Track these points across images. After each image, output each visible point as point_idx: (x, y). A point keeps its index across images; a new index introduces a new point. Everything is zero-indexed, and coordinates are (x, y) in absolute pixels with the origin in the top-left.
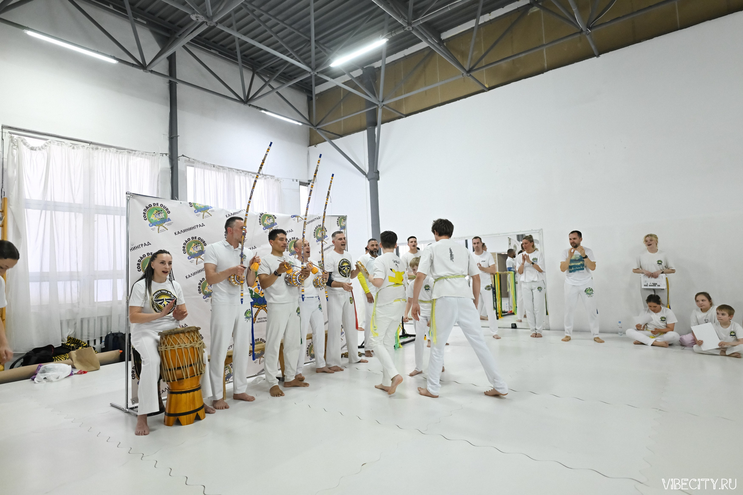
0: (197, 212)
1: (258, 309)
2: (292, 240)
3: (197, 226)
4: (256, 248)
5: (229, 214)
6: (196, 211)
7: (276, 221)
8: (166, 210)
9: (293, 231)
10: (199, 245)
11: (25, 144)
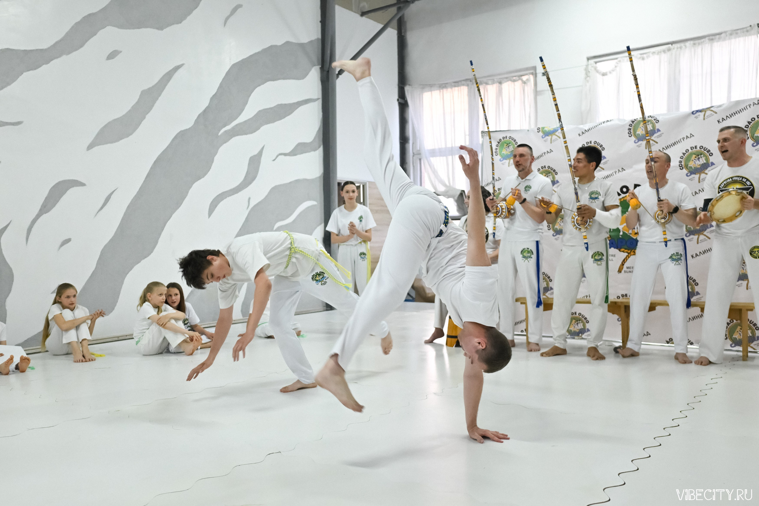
0: (545, 137)
1: (627, 254)
2: (690, 150)
3: (545, 153)
4: (624, 170)
5: (582, 132)
6: (543, 136)
7: (658, 126)
8: (513, 142)
9: (693, 136)
10: (550, 174)
11: (597, 71)
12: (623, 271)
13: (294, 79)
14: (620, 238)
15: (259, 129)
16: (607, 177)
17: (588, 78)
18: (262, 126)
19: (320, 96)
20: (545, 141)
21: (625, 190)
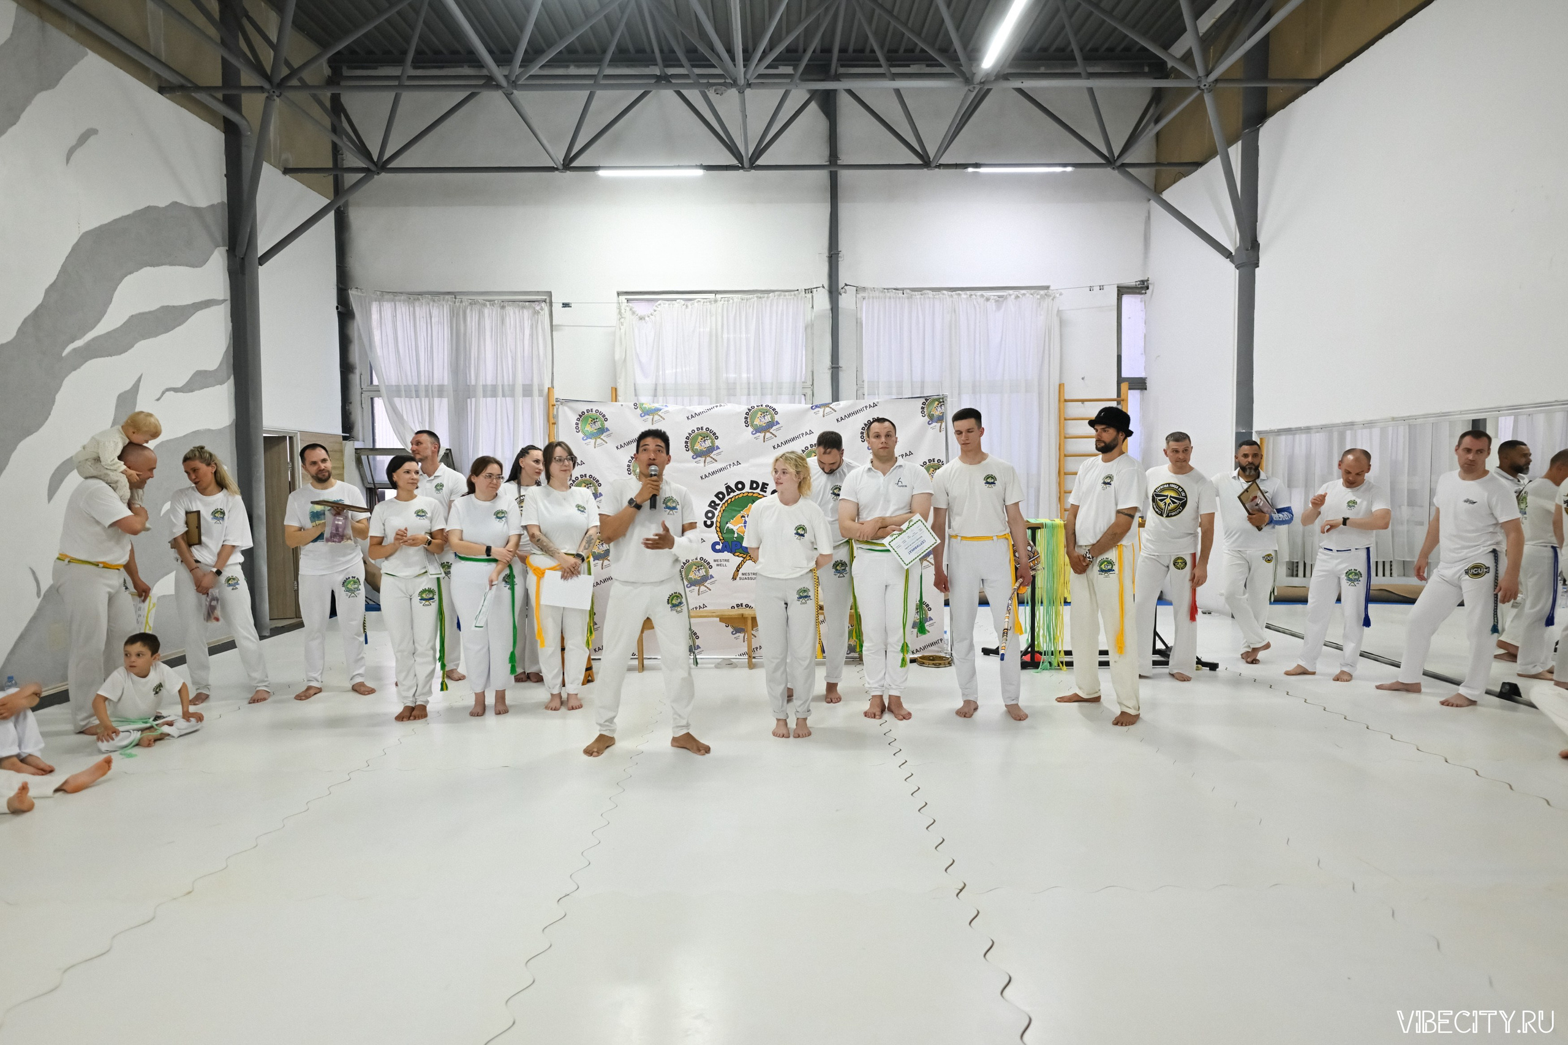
0: (644, 416)
2: (810, 448)
5: (692, 415)
6: (642, 415)
7: (777, 418)
8: (603, 418)
11: (634, 313)
12: (738, 578)
13: (187, 265)
14: (735, 541)
15: (132, 346)
16: (721, 470)
17: (622, 320)
18: (137, 342)
19: (228, 297)
20: (645, 421)
21: (740, 486)
